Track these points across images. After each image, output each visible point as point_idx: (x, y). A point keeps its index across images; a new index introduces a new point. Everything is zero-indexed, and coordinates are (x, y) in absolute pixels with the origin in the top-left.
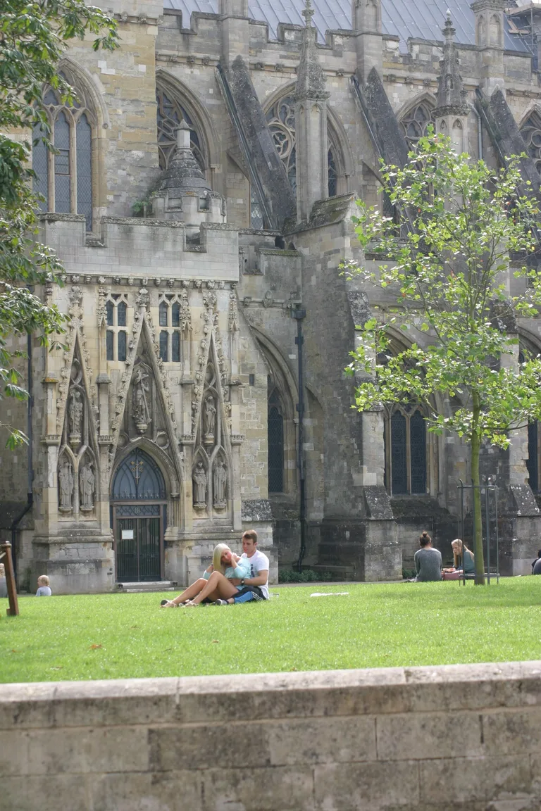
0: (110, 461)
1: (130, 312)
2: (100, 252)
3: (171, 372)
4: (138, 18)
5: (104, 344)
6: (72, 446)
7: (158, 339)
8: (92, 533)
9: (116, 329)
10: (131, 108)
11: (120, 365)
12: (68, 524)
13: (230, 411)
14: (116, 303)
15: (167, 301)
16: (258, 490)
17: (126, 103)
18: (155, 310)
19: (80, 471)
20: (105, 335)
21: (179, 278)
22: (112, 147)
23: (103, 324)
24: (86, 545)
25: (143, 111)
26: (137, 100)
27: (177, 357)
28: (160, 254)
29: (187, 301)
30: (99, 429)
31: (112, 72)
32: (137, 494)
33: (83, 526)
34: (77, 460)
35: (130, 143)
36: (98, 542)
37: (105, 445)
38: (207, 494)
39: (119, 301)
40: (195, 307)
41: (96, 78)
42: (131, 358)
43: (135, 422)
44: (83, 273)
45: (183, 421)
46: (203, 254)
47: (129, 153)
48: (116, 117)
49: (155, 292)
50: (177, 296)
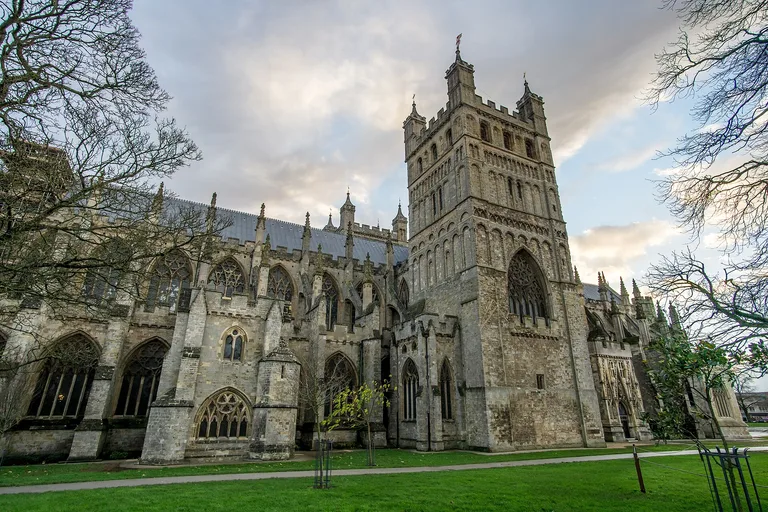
0: (618, 404)
1: (613, 365)
2: (606, 349)
5: (610, 373)
7: (620, 372)
8: (618, 424)
18: (618, 364)
23: (609, 367)
28: (617, 350)
29: (623, 362)
30: (614, 395)
33: (616, 422)
34: (611, 404)
36: (620, 427)
37: (616, 399)
42: (616, 377)
46: (625, 350)
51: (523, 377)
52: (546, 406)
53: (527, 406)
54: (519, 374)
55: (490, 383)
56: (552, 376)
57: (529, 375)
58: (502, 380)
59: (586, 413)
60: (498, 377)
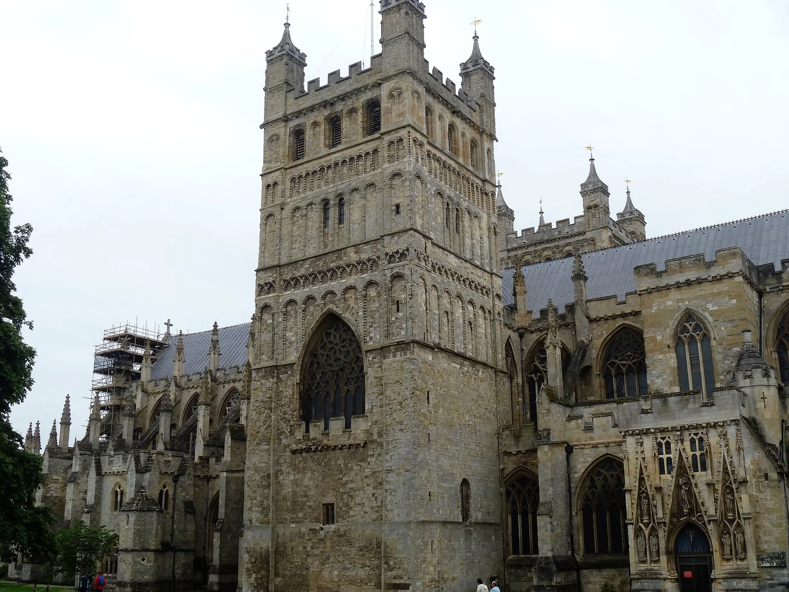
0: (664, 532)
1: (673, 446)
2: (649, 415)
3: (701, 478)
4: (727, 275)
5: (657, 465)
6: (644, 524)
7: (690, 459)
8: (656, 574)
9: (665, 456)
10: (729, 325)
11: (669, 476)
12: (643, 568)
13: (741, 498)
14: (663, 442)
15: (695, 437)
16: (777, 546)
17: (725, 323)
18: (687, 444)
19: (649, 539)
20: (657, 461)
21: (699, 423)
22: (720, 350)
23: (655, 455)
24: (653, 581)
25: (737, 325)
26: (733, 320)
27: (704, 468)
28: (685, 411)
29: (707, 435)
30: (657, 514)
31: (716, 308)
32: (693, 550)
33: (652, 570)
34: (647, 532)
35: (731, 344)
36: (659, 579)
37: (661, 523)
38: (731, 550)
39: (665, 441)
40: (713, 437)
41: (706, 314)
42: (674, 473)
43: (680, 509)
44: (640, 428)
45: (710, 506)
46: (713, 407)
47: (731, 351)
48: (720, 333)
49: (686, 433)
50: (700, 433)
51: (302, 509)
52: (328, 549)
53: (301, 548)
54: (297, 506)
55: (251, 521)
56: (347, 505)
57: (310, 507)
58: (267, 515)
59: (387, 558)
60: (261, 513)
